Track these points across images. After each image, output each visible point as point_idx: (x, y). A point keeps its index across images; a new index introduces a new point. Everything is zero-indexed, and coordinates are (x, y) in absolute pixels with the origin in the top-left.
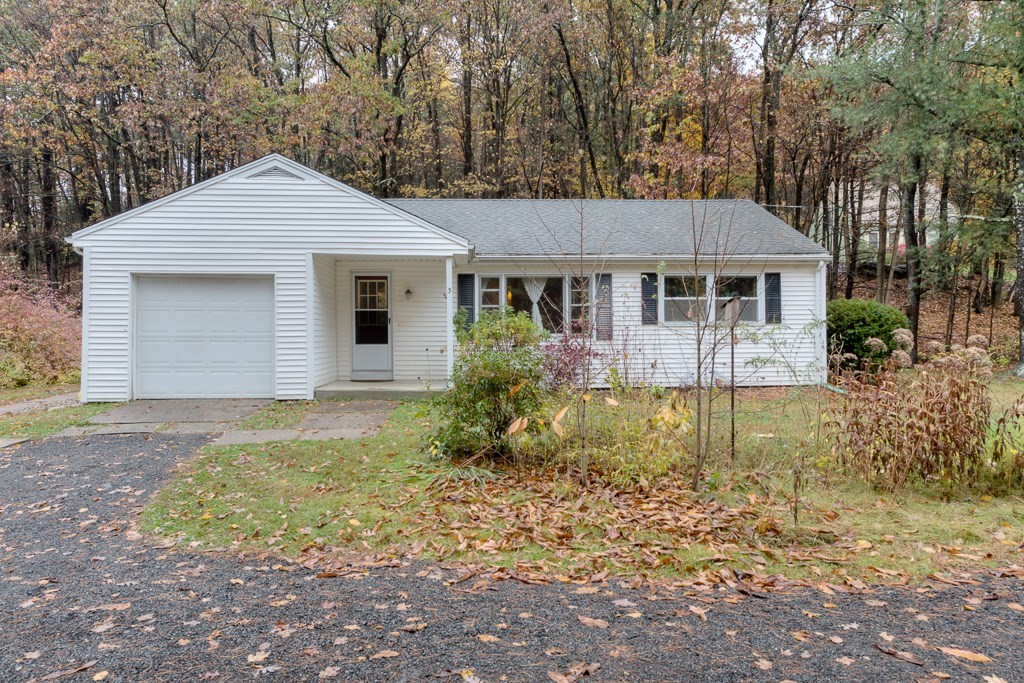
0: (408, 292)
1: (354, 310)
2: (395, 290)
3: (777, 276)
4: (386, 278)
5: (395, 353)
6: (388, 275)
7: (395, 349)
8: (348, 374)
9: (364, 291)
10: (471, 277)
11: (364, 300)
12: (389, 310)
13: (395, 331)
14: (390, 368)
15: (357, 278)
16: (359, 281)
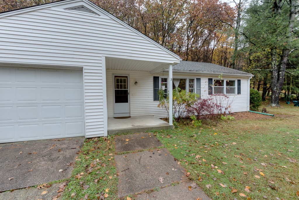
0: (136, 82)
1: (114, 89)
2: (131, 82)
3: (240, 80)
4: (127, 77)
5: (131, 106)
6: (128, 76)
7: (131, 104)
8: (112, 115)
9: (118, 82)
10: (158, 77)
11: (118, 85)
12: (128, 89)
13: (131, 97)
14: (129, 112)
15: (115, 77)
16: (116, 78)
